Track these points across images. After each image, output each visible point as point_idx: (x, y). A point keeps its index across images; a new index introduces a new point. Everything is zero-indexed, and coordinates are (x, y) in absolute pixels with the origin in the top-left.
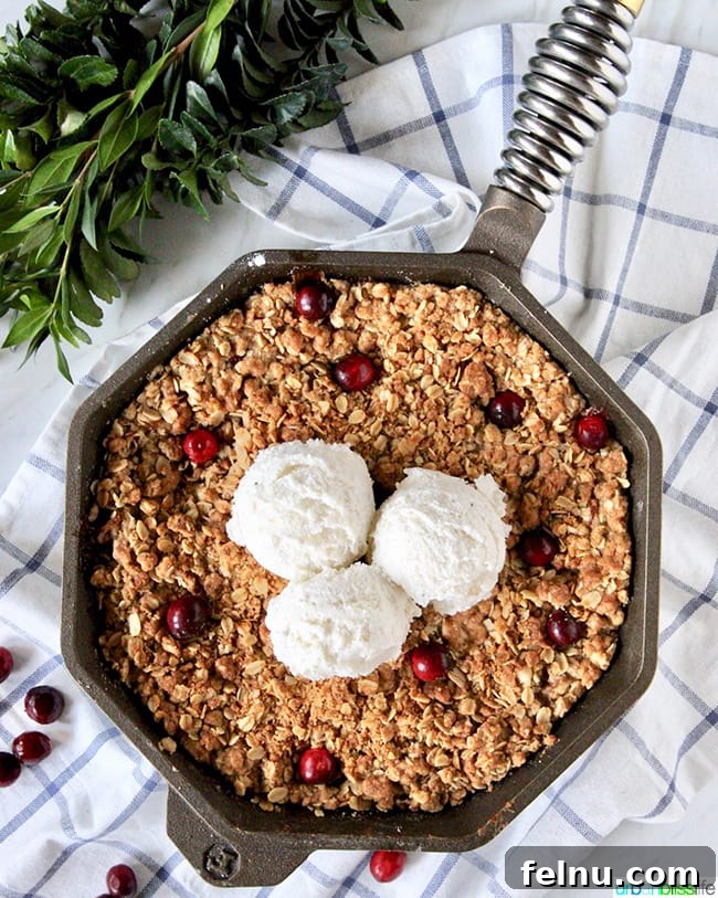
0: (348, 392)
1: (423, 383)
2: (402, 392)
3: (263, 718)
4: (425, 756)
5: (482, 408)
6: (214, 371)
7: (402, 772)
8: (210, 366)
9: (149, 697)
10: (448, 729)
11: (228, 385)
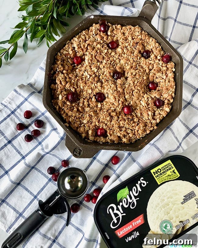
0: (111, 49)
1: (128, 48)
2: (123, 49)
3: (89, 120)
4: (126, 130)
5: (141, 54)
6: (81, 43)
7: (121, 134)
8: (80, 41)
9: (63, 114)
10: (132, 124)
11: (84, 46)
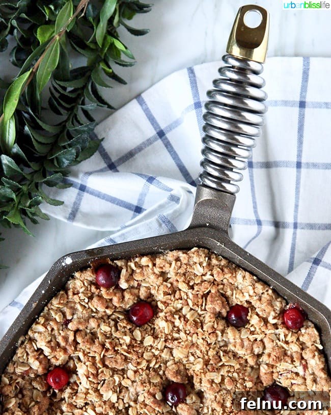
0: (140, 327)
1: (184, 311)
2: (173, 320)
5: (223, 318)
6: (56, 332)
8: (53, 330)
11: (66, 339)
